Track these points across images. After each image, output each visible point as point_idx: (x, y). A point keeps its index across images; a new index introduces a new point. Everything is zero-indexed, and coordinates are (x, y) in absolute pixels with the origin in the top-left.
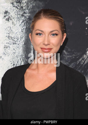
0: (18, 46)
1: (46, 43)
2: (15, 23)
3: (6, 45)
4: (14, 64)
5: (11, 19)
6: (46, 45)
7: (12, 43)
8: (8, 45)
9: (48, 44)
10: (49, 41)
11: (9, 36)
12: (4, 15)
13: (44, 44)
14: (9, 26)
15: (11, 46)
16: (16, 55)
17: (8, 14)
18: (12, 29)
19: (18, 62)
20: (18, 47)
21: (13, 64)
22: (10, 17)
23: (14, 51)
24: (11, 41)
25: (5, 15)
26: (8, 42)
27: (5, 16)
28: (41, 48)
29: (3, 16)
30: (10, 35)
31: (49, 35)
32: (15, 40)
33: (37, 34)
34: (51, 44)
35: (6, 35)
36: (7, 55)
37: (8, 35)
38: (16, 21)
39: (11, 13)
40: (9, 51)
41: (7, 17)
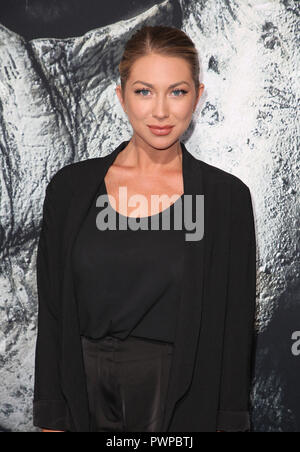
0: (294, 112)
1: (161, 114)
2: (290, 53)
3: (263, 109)
4: (281, 160)
5: (279, 44)
6: (161, 119)
7: (279, 106)
8: (267, 110)
9: (166, 117)
10: (166, 109)
11: (271, 87)
12: (261, 33)
13: (155, 117)
14: (272, 61)
15: (275, 113)
16: (286, 136)
17: (271, 30)
18: (279, 68)
19: (291, 154)
20: (293, 116)
21: (277, 159)
22: (276, 38)
23: (283, 126)
24: (276, 99)
25: (265, 32)
26: (268, 101)
27: (264, 37)
28: (150, 127)
29: (259, 36)
30: (275, 85)
31: (166, 94)
32: (287, 97)
33: (138, 92)
34: (171, 116)
35: (263, 84)
36: (264, 136)
37: (268, 84)
38: (291, 47)
39: (279, 27)
40: (270, 126)
41: (268, 39)
